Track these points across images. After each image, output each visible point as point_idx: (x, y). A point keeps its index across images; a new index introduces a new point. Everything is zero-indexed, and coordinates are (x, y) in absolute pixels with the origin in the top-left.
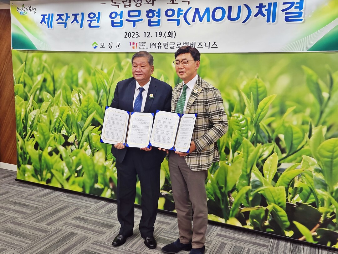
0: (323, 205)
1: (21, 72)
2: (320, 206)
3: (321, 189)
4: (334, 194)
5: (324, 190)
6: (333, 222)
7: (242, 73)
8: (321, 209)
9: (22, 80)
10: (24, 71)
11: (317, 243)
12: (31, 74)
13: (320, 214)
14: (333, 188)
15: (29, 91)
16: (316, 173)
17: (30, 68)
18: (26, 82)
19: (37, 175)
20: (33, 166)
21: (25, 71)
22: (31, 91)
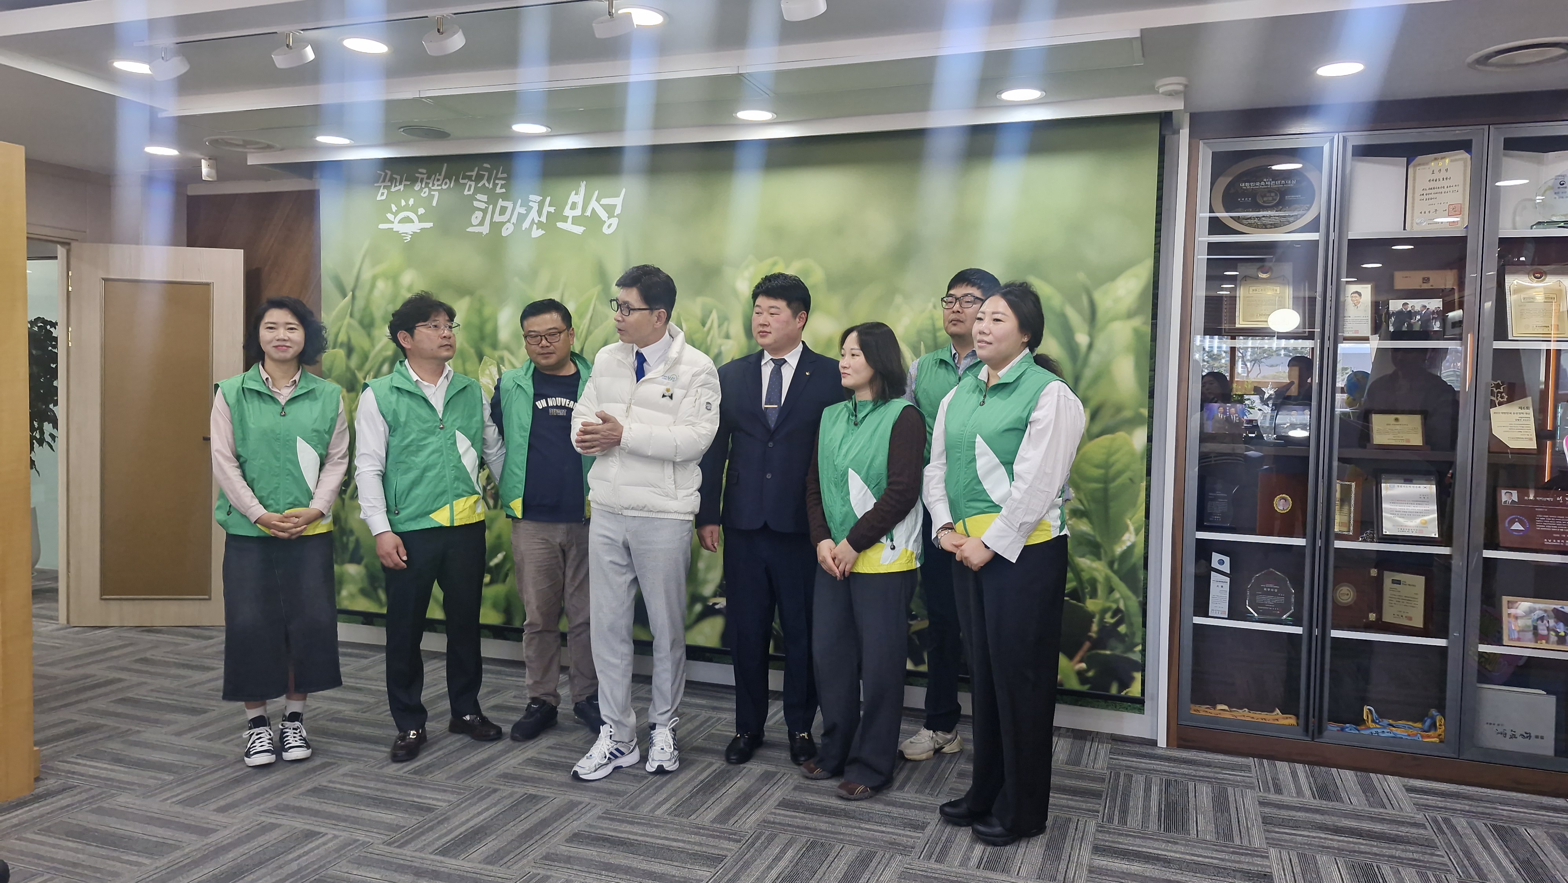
0: (1094, 595)
1: (340, 317)
2: (1088, 597)
3: (1088, 556)
4: (1116, 566)
5: (1094, 558)
6: (1118, 632)
7: (898, 299)
8: (1091, 605)
9: (342, 337)
10: (348, 316)
11: (1089, 689)
12: (367, 321)
13: (1090, 617)
14: (1113, 551)
15: (360, 367)
16: (1074, 519)
17: (367, 307)
18: (354, 342)
19: (375, 589)
20: (366, 567)
21: (351, 316)
22: (367, 366)
